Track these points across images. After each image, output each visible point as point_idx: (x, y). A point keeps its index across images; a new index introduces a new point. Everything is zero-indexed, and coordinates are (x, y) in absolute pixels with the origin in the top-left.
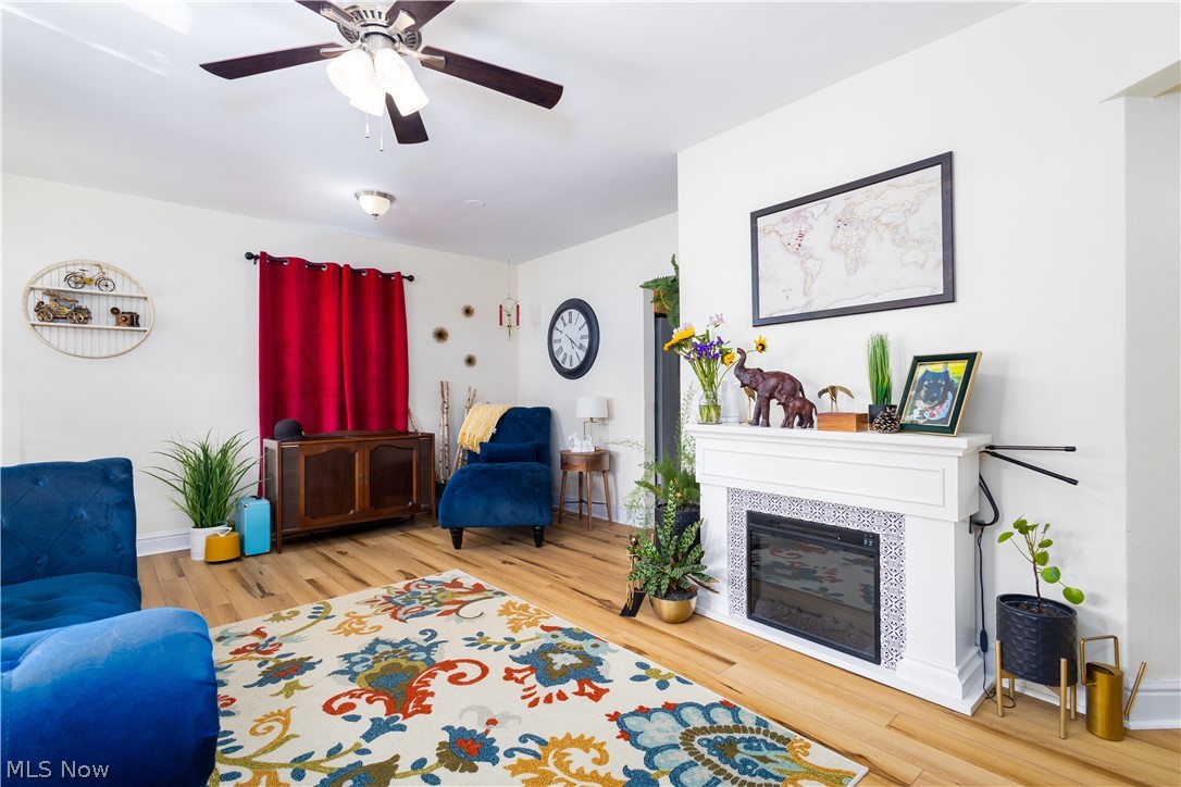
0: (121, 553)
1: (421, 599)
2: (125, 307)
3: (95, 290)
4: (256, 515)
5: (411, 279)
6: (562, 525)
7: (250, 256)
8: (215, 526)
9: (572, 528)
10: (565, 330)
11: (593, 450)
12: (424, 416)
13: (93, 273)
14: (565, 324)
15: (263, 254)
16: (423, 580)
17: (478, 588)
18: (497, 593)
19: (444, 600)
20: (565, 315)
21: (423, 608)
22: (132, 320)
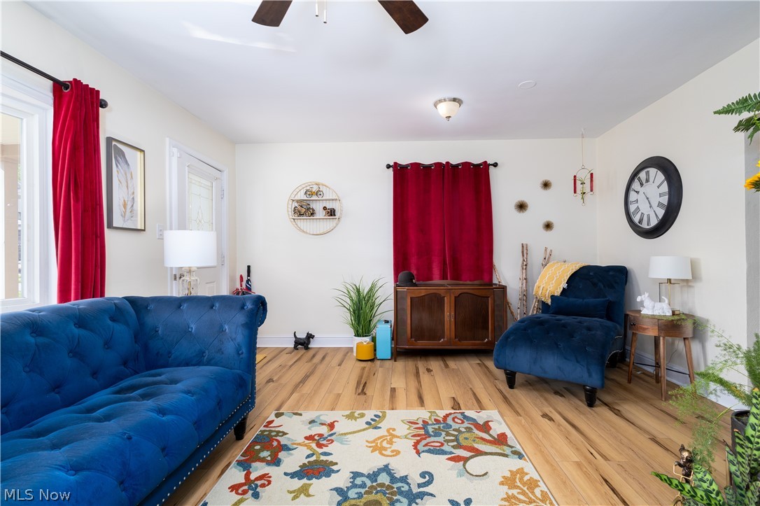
0: (241, 356)
1: (448, 434)
2: (330, 206)
3: (316, 198)
4: (383, 332)
5: (495, 165)
6: (631, 386)
7: (388, 167)
8: (363, 336)
9: (642, 392)
10: (641, 190)
11: (669, 313)
12: (506, 270)
13: (315, 189)
14: (642, 185)
15: (395, 163)
16: (462, 414)
17: (501, 440)
18: (515, 453)
19: (464, 443)
20: (642, 175)
21: (442, 445)
22: (332, 213)
